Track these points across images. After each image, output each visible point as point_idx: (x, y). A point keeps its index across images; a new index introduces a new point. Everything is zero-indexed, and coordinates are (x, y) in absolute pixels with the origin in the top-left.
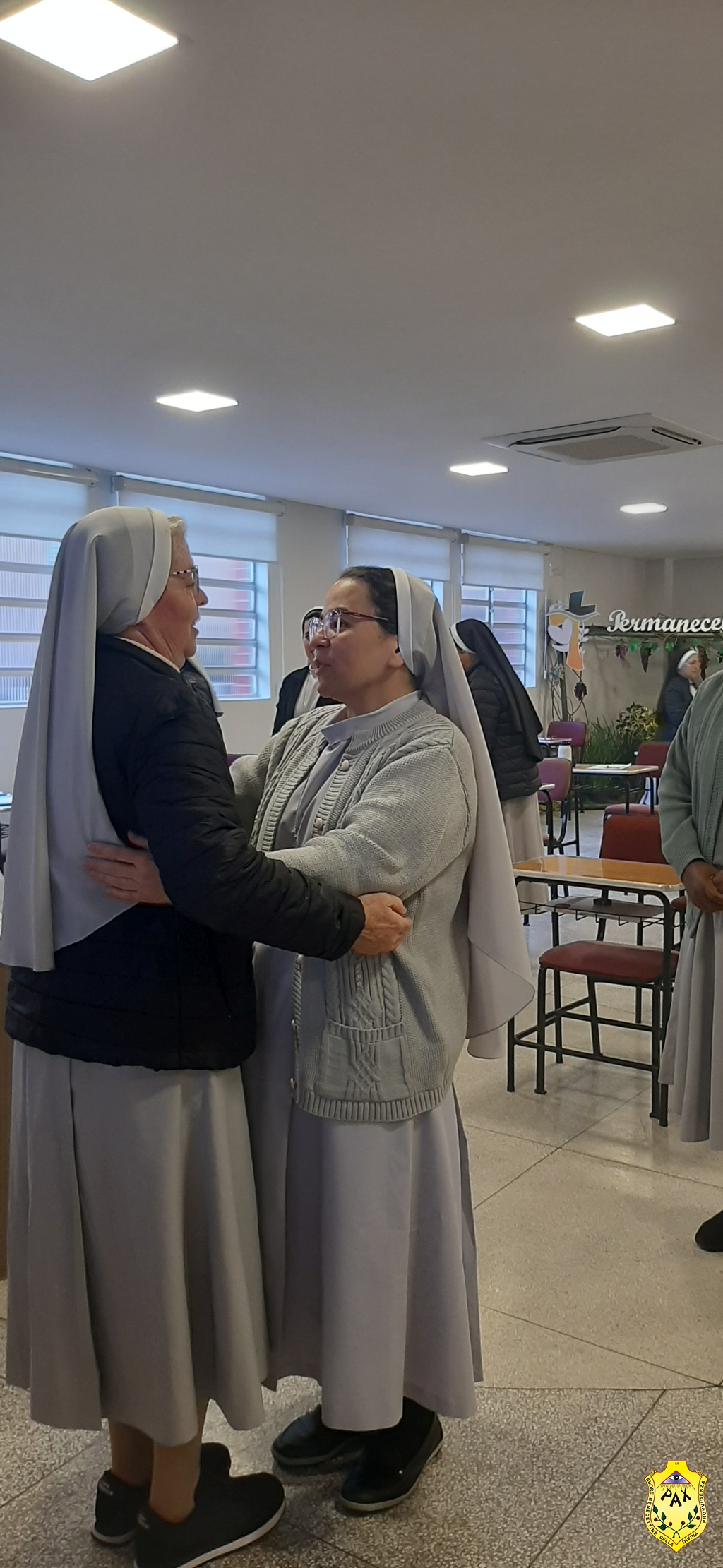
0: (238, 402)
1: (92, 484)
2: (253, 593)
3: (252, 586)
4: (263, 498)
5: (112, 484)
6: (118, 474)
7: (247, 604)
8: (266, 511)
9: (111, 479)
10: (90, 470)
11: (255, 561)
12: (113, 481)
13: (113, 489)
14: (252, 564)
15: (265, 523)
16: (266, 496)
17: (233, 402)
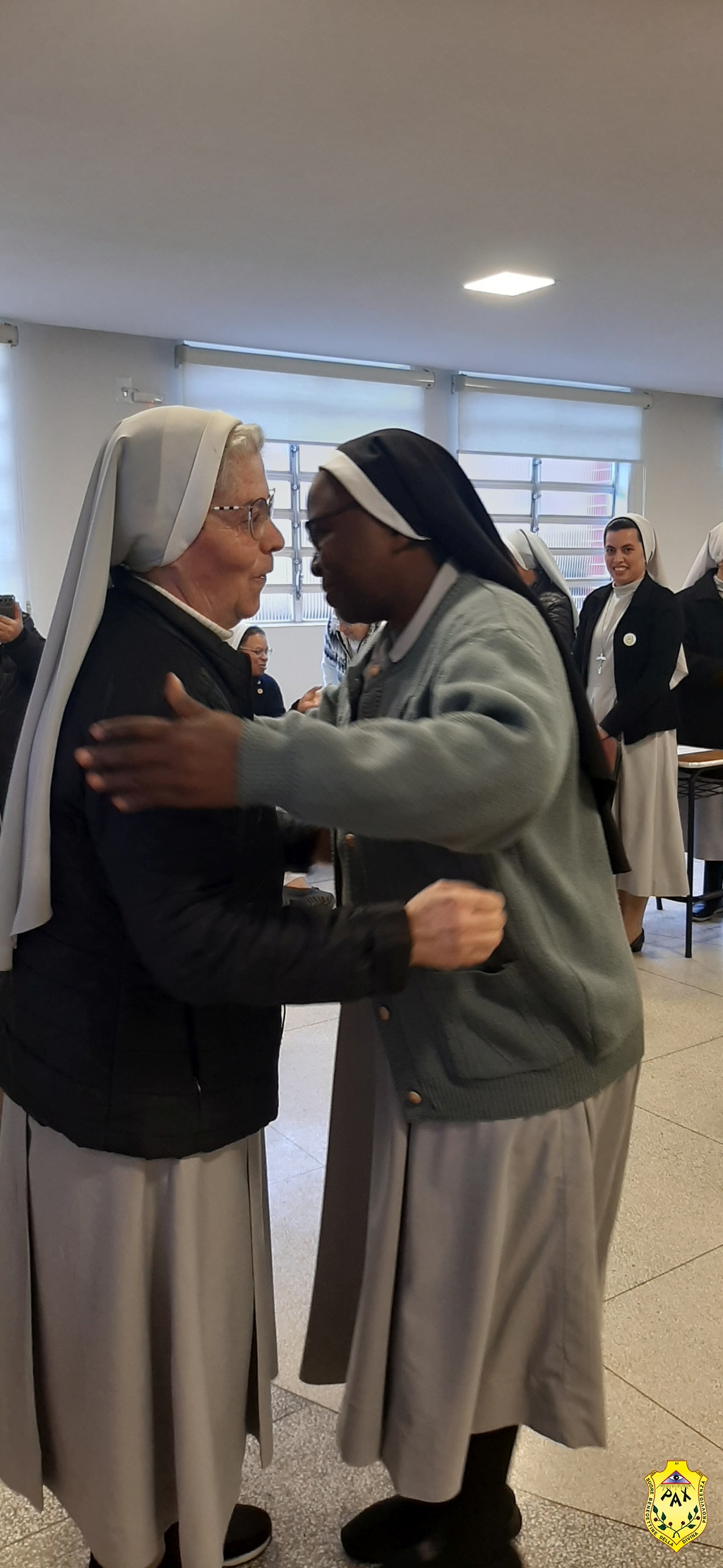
0: (556, 281)
1: (429, 385)
2: (610, 496)
3: (611, 488)
4: (628, 390)
5: (453, 384)
6: (460, 373)
7: (603, 509)
8: (630, 404)
9: (452, 379)
10: (426, 371)
11: (618, 461)
12: (454, 382)
13: (453, 391)
14: (614, 464)
15: (629, 417)
16: (633, 388)
17: (547, 282)
